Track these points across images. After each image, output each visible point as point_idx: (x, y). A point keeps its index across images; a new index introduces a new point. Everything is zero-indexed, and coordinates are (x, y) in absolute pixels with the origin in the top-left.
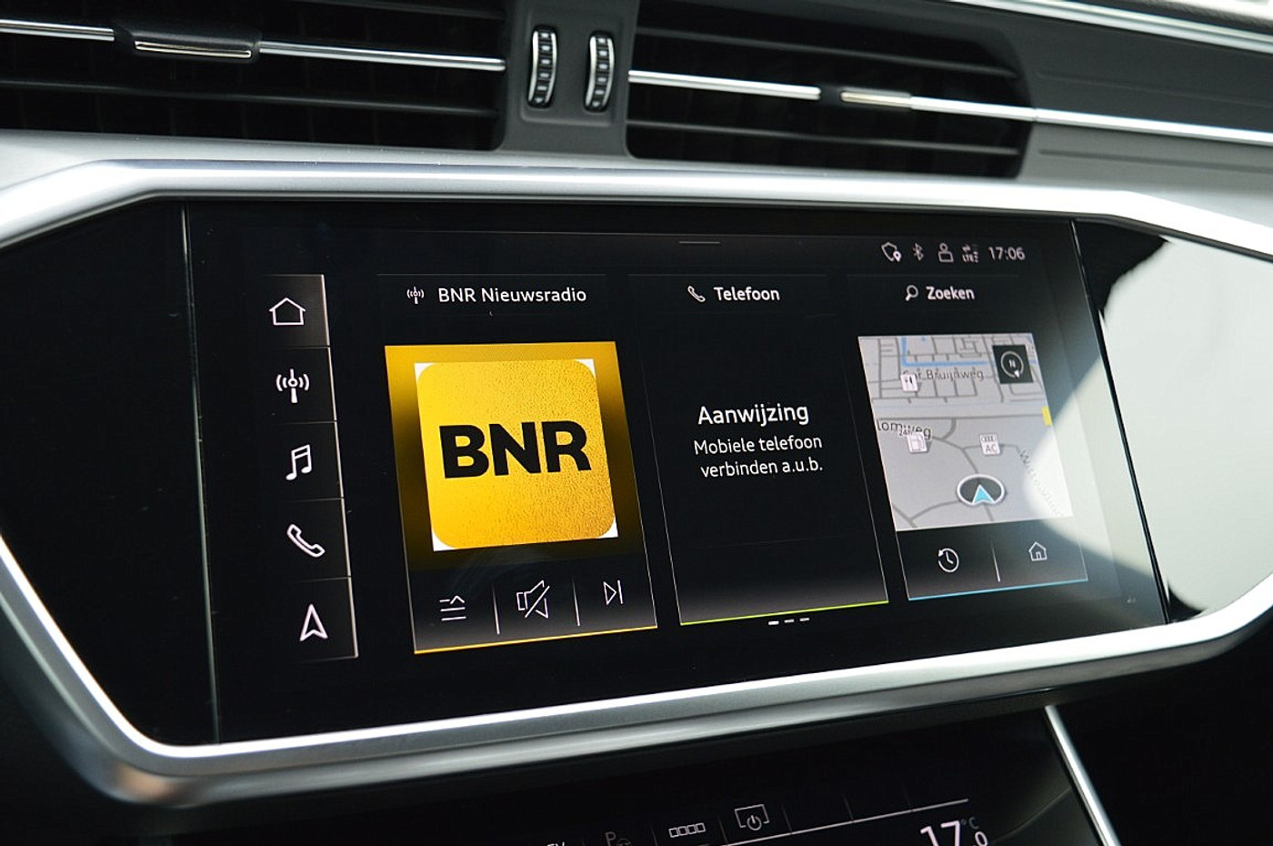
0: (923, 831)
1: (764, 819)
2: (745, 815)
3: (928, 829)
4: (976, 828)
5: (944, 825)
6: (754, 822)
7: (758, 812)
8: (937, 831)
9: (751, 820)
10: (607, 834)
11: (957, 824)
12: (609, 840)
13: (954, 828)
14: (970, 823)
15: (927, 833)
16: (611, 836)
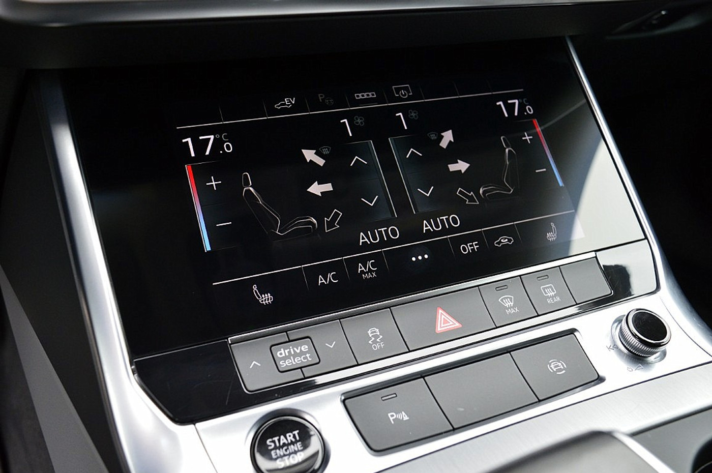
0: (498, 104)
1: (409, 92)
2: (398, 90)
3: (501, 103)
4: (527, 104)
5: (509, 102)
6: (403, 93)
7: (406, 89)
8: (506, 104)
9: (402, 93)
10: (319, 95)
11: (516, 101)
12: (320, 98)
13: (515, 103)
14: (524, 102)
15: (500, 105)
16: (321, 96)
